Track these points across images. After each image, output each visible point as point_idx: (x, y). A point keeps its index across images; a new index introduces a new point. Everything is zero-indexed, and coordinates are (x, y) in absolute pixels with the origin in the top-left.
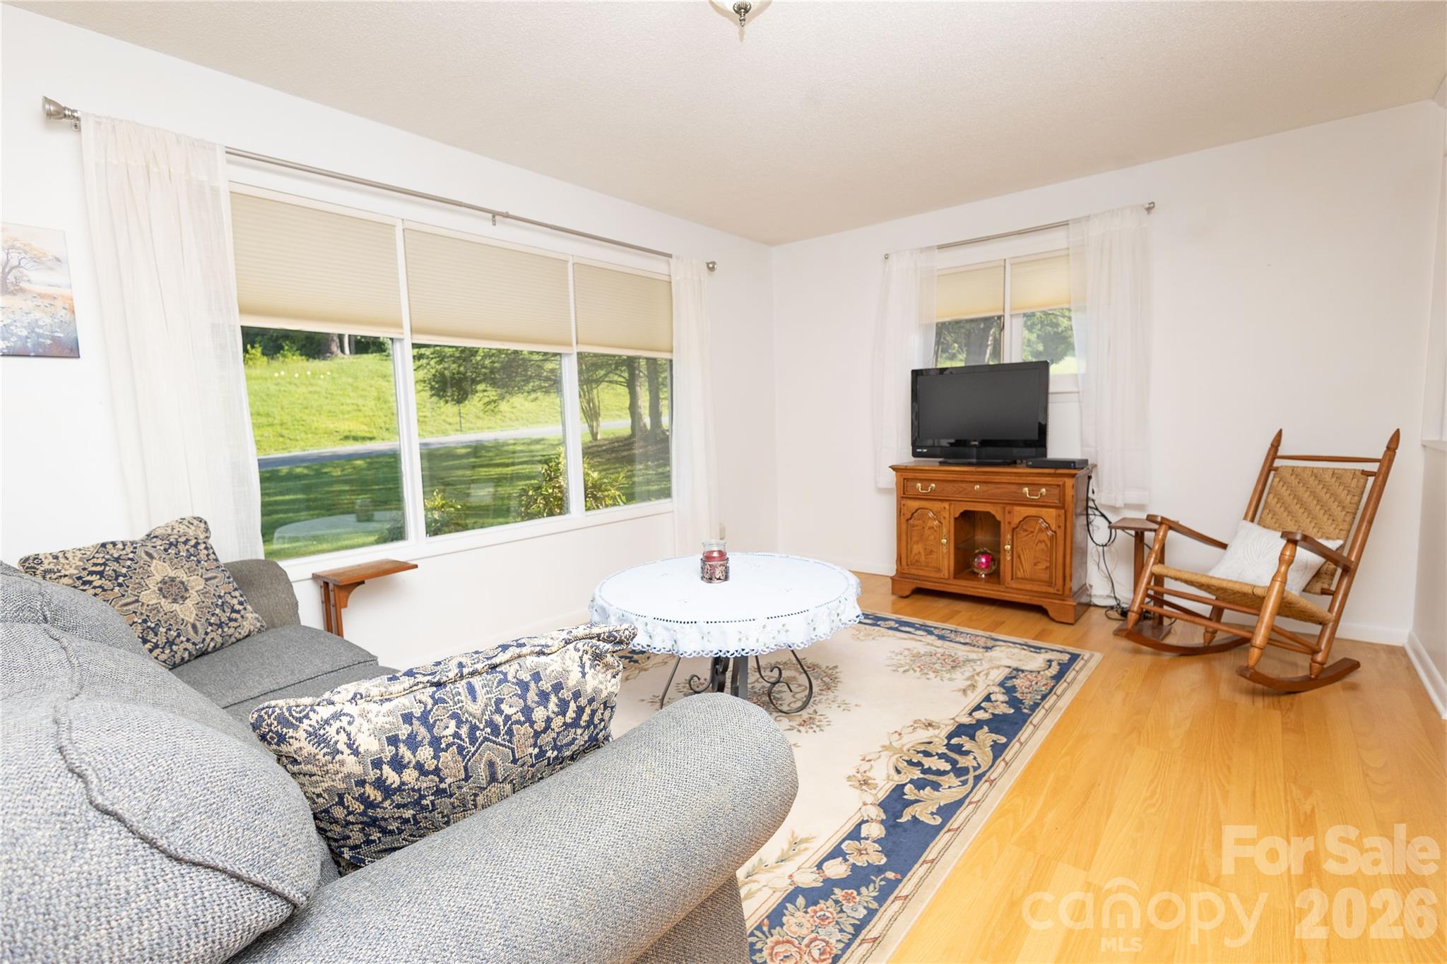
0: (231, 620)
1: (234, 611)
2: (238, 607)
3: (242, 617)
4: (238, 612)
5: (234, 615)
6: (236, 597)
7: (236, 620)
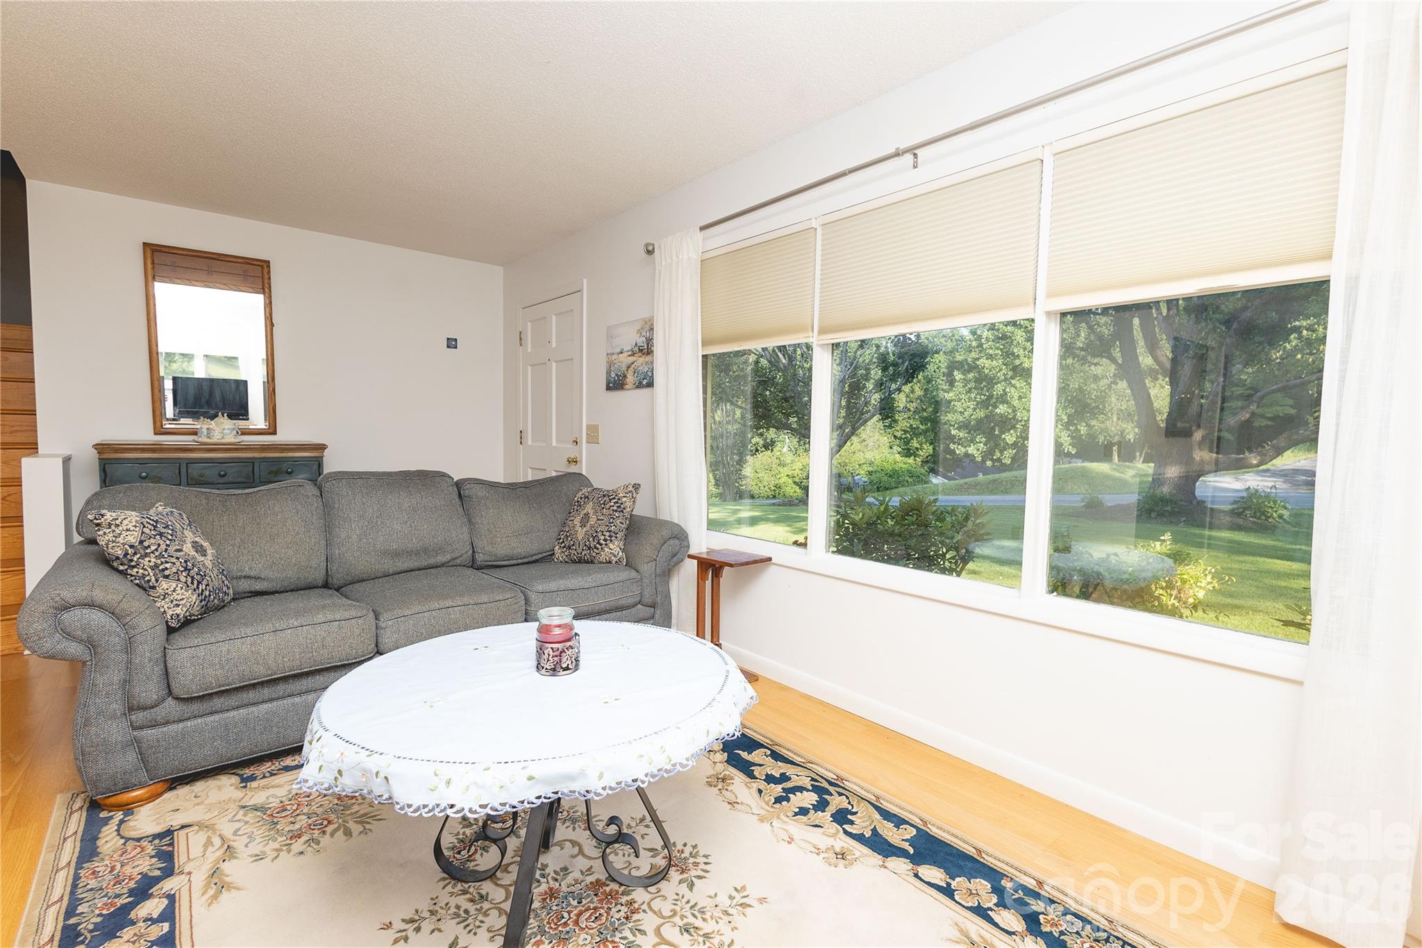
0: (595, 547)
1: (599, 543)
2: (602, 542)
3: (602, 548)
4: (601, 545)
5: (598, 546)
6: (605, 536)
7: (598, 549)
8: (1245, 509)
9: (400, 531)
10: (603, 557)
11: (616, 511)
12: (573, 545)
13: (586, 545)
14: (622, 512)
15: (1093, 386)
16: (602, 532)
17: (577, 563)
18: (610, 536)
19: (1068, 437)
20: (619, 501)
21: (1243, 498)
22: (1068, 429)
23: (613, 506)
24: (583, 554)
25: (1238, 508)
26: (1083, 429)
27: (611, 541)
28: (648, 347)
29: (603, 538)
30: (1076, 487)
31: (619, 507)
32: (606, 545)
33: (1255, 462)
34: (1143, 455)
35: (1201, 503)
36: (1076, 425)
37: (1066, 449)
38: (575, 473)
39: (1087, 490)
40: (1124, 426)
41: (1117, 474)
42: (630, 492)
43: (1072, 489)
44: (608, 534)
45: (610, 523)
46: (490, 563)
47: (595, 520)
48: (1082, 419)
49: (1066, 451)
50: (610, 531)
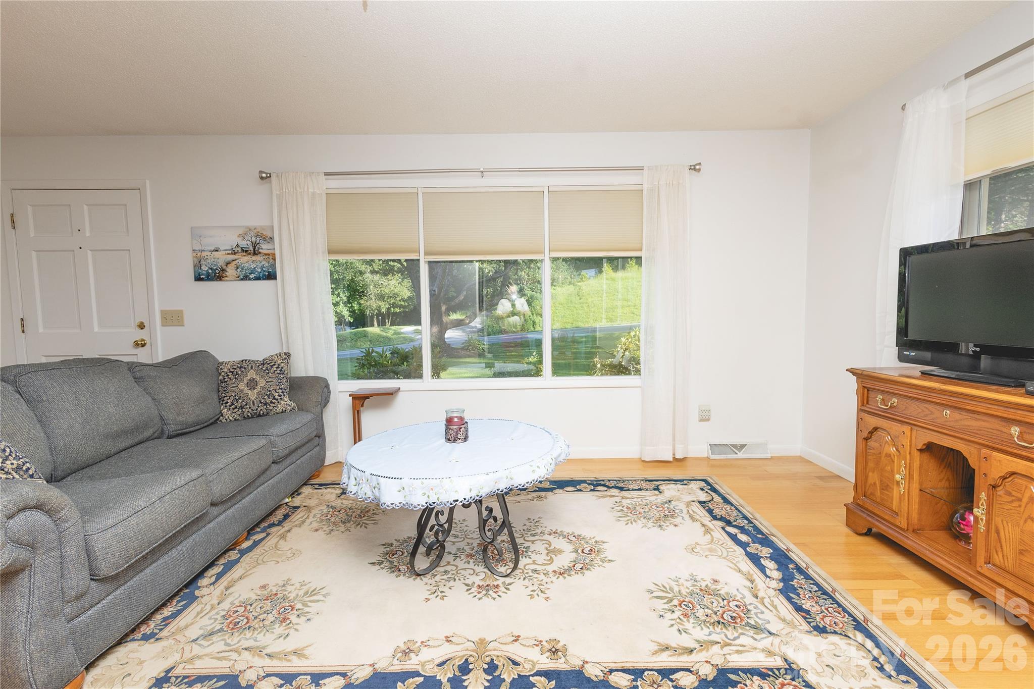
0: (271, 402)
1: (274, 399)
2: (277, 397)
3: (278, 402)
4: (277, 399)
5: (274, 401)
6: (278, 392)
7: (274, 403)
8: (469, 346)
9: (116, 414)
10: (280, 408)
11: (280, 374)
12: (246, 405)
13: (261, 403)
14: (283, 373)
15: (360, 278)
16: (275, 390)
17: (251, 418)
18: (283, 392)
19: (347, 311)
20: (280, 366)
21: (466, 340)
22: (346, 306)
23: (276, 370)
24: (259, 409)
25: (465, 346)
26: (356, 307)
27: (284, 395)
28: (254, 249)
29: (277, 394)
30: (363, 344)
31: (281, 370)
32: (281, 399)
33: (468, 322)
34: (390, 321)
35: (449, 345)
36: (351, 303)
37: (347, 320)
38: (201, 351)
39: (370, 345)
40: (380, 304)
41: (385, 334)
42: (285, 359)
43: (361, 345)
44: (280, 391)
45: (279, 383)
46: (181, 432)
47: (265, 382)
48: (354, 300)
49: (347, 321)
50: (281, 389)
